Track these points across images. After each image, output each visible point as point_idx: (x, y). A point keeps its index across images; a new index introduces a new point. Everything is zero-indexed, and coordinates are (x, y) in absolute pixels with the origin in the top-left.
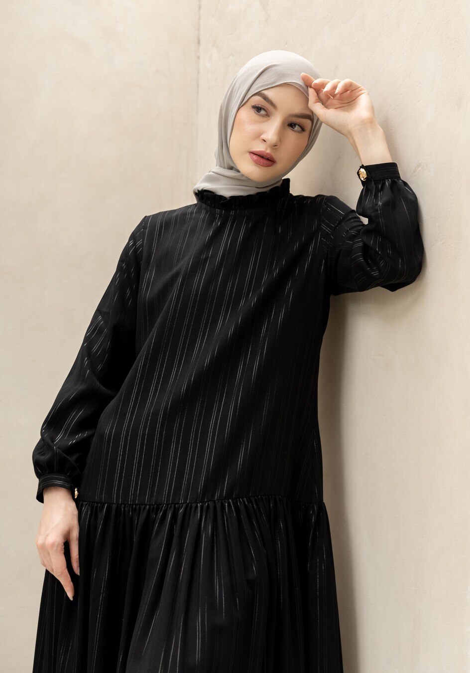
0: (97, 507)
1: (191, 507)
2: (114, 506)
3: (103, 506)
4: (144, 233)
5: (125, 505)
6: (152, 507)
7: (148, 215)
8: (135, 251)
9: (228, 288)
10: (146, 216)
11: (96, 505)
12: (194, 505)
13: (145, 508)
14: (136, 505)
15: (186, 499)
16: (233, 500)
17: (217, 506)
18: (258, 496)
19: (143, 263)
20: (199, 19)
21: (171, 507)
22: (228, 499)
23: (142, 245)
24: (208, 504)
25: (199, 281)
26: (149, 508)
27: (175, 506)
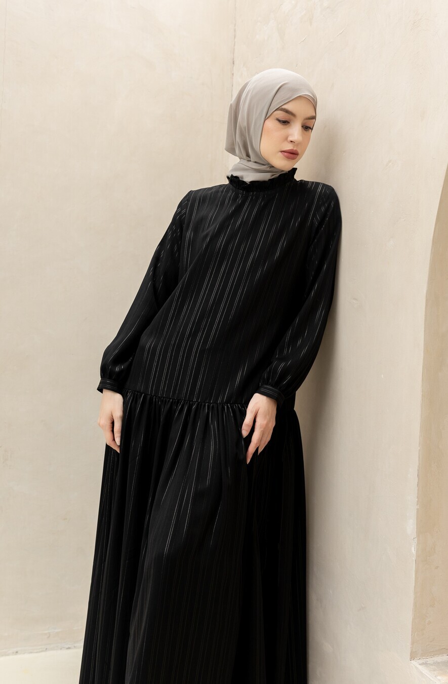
0: (137, 394)
1: (201, 405)
2: (148, 397)
3: (141, 395)
4: (187, 204)
5: (156, 397)
6: (174, 401)
7: (193, 190)
8: (181, 217)
9: (242, 249)
10: (190, 191)
11: (136, 393)
12: (203, 404)
13: (169, 401)
14: (163, 398)
15: (198, 399)
17: (219, 408)
19: (185, 226)
21: (187, 403)
22: (227, 404)
23: (185, 213)
25: (222, 241)
27: (190, 403)
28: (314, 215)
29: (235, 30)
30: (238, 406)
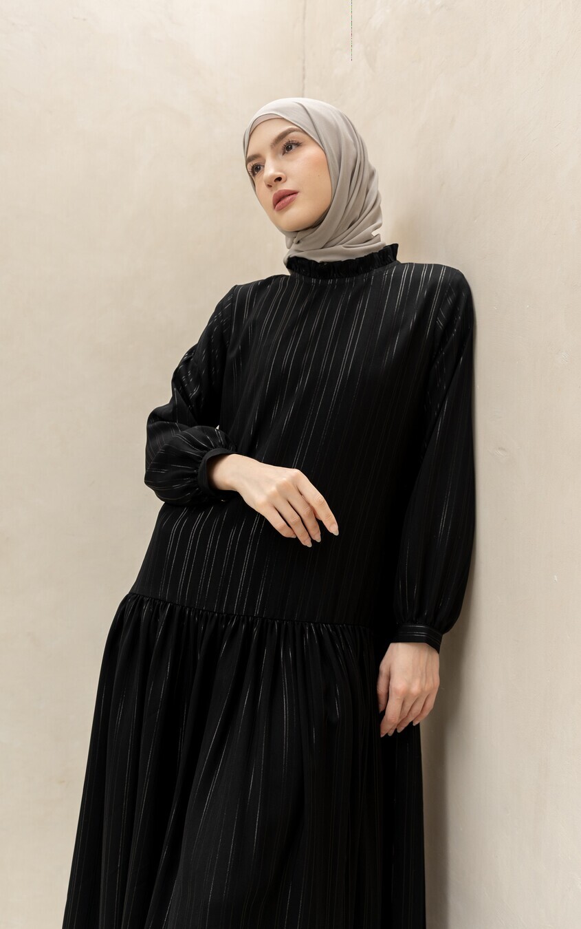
4: (231, 307)
7: (239, 284)
10: (235, 286)
16: (315, 624)
18: (343, 625)
20: (303, 89)
21: (244, 619)
24: (286, 623)
26: (218, 616)
27: (248, 619)
28: (437, 313)
29: (304, 69)
30: (327, 627)
